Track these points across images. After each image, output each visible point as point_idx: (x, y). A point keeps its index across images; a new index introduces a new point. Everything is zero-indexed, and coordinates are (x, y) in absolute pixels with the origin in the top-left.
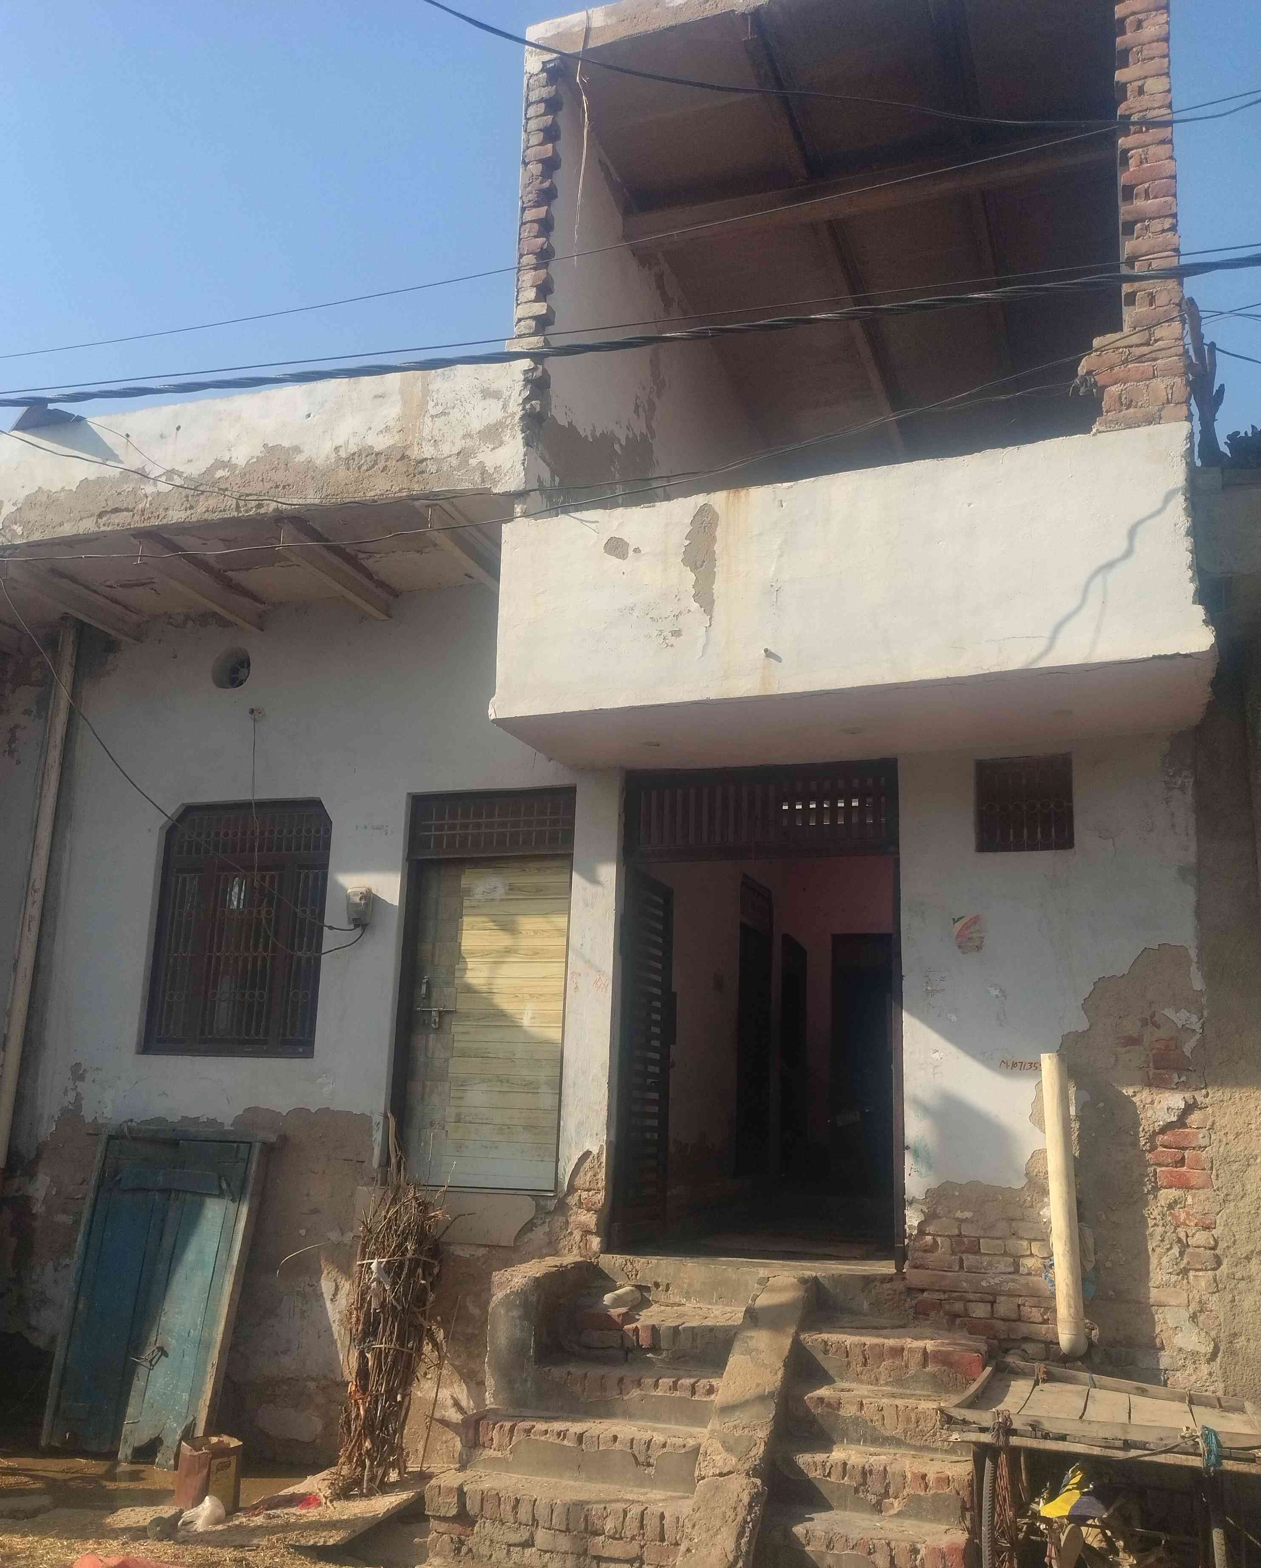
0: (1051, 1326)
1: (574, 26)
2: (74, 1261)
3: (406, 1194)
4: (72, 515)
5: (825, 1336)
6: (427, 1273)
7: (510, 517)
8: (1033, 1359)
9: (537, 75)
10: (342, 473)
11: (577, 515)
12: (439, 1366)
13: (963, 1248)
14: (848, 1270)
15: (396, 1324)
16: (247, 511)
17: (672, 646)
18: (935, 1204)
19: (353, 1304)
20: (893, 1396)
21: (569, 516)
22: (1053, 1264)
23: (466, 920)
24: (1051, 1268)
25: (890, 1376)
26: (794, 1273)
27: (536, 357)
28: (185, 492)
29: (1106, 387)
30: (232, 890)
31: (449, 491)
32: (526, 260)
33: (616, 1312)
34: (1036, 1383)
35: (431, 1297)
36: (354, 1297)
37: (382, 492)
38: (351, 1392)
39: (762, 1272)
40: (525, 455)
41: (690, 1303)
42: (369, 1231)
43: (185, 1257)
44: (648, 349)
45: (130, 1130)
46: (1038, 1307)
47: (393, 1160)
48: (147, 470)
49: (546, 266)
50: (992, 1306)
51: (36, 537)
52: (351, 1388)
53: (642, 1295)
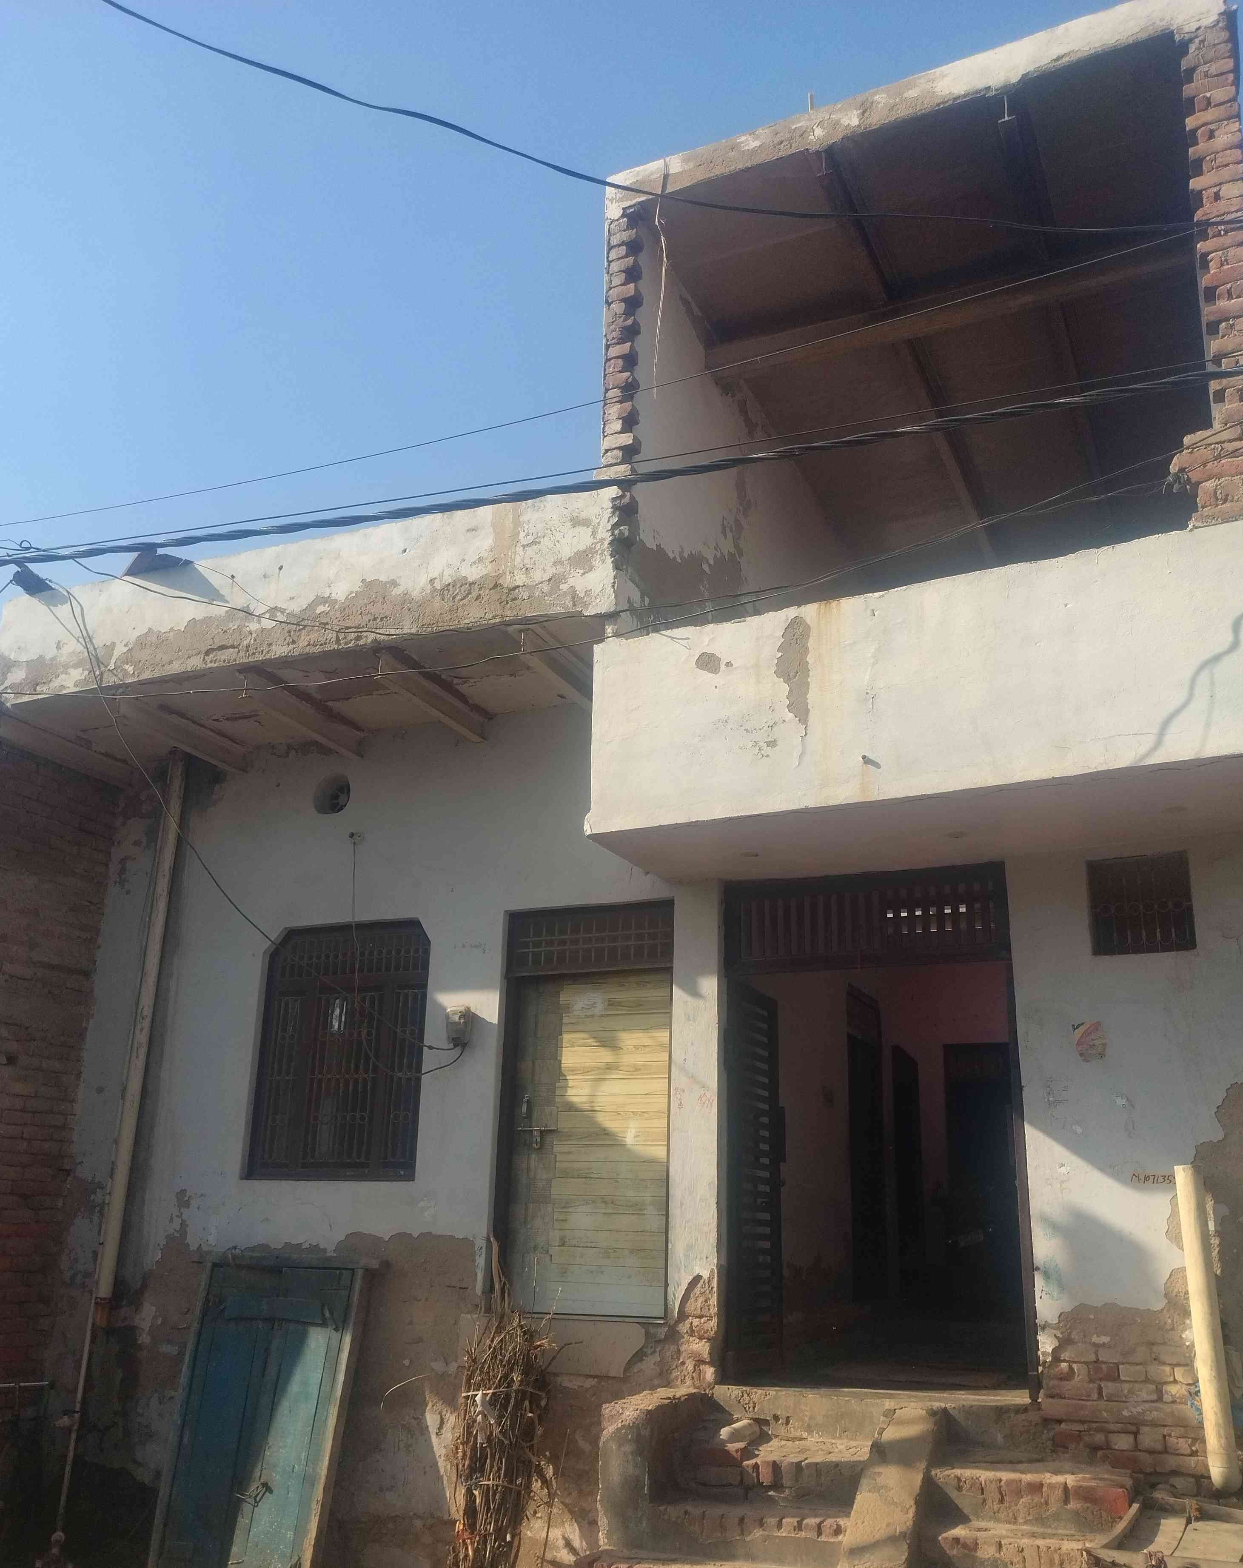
0: (1200, 1458)
1: (652, 174)
2: (179, 1394)
3: (510, 1322)
4: (180, 653)
5: (958, 1472)
6: (534, 1406)
7: (602, 639)
8: (1183, 1495)
9: (617, 220)
10: (437, 602)
11: (668, 632)
12: (549, 1504)
13: (1101, 1376)
14: (979, 1400)
15: (504, 1460)
16: (346, 643)
17: (768, 756)
18: (1070, 1328)
19: (458, 1438)
20: (1033, 1535)
21: (660, 634)
22: (1199, 1391)
23: (566, 1037)
24: (1197, 1395)
25: (1029, 1514)
26: (921, 1404)
27: (623, 484)
28: (288, 627)
29: (1198, 483)
30: (333, 1012)
31: (541, 616)
32: (610, 394)
33: (734, 1447)
34: (1189, 1522)
35: (539, 1431)
36: (459, 1431)
37: (476, 619)
38: (458, 1532)
39: (888, 1404)
40: (615, 578)
41: (812, 1437)
42: (474, 1361)
43: (289, 1388)
44: (734, 471)
45: (235, 1257)
46: (1186, 1437)
47: (497, 1286)
48: (252, 608)
49: (631, 398)
50: (1136, 1438)
51: (146, 675)
52: (459, 1527)
53: (761, 1429)
